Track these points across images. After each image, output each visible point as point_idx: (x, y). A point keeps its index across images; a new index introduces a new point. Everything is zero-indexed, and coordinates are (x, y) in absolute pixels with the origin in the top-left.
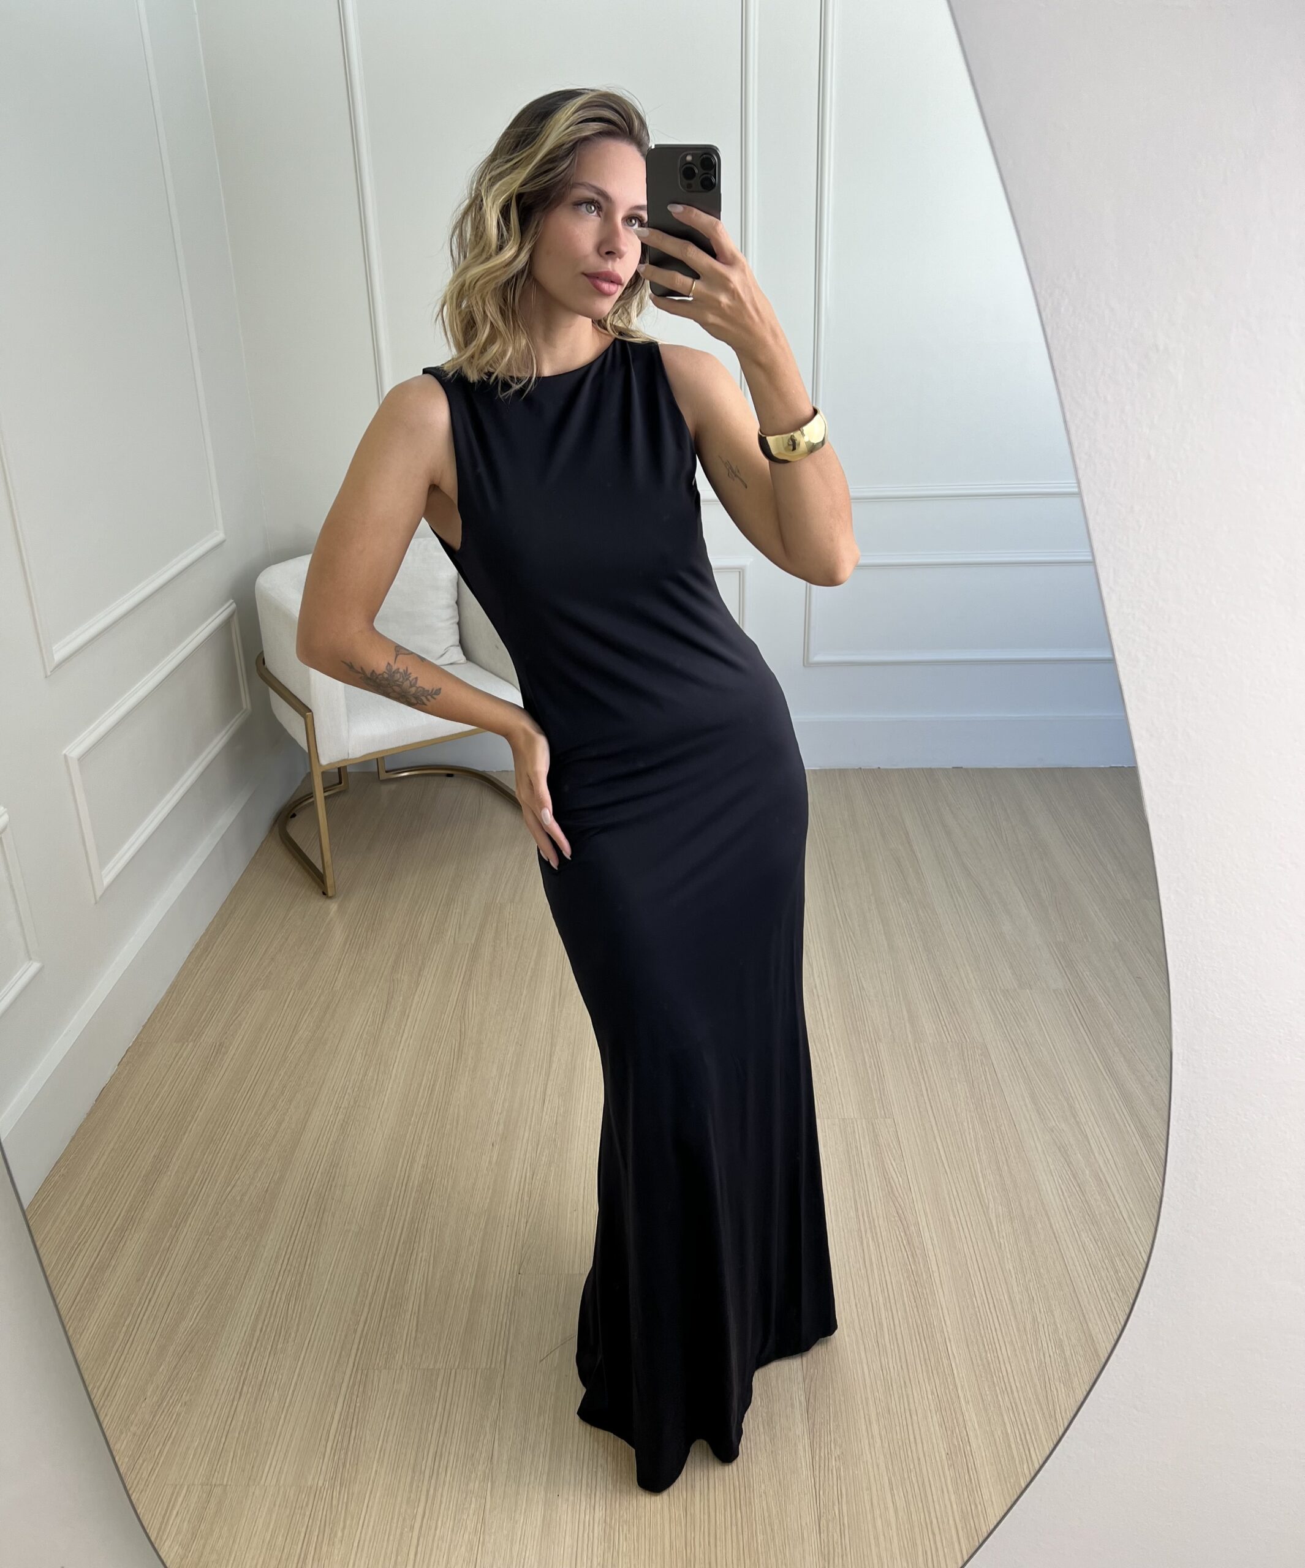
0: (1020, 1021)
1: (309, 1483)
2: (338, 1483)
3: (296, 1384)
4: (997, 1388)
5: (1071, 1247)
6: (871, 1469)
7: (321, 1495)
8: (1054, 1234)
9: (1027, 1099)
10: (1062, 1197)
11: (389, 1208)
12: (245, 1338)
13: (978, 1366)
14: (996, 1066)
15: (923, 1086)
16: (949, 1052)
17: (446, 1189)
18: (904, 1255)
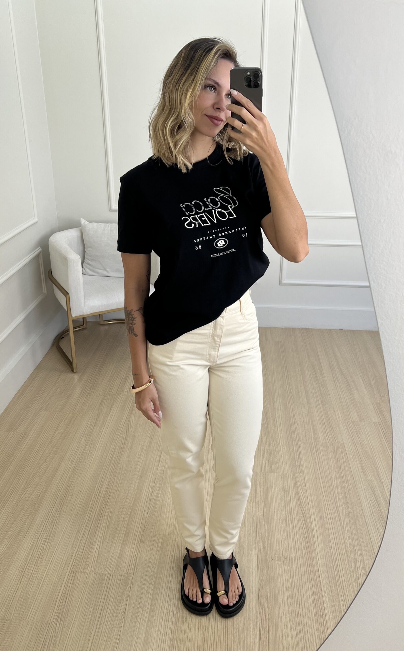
0: (359, 435)
1: (47, 620)
2: (59, 620)
3: (45, 578)
4: (338, 587)
5: (372, 529)
6: (283, 620)
7: (51, 625)
8: (366, 524)
9: (359, 468)
10: (371, 508)
11: (90, 505)
12: (25, 558)
13: (331, 577)
14: (347, 453)
15: (317, 461)
16: (328, 447)
17: (115, 498)
18: (303, 531)
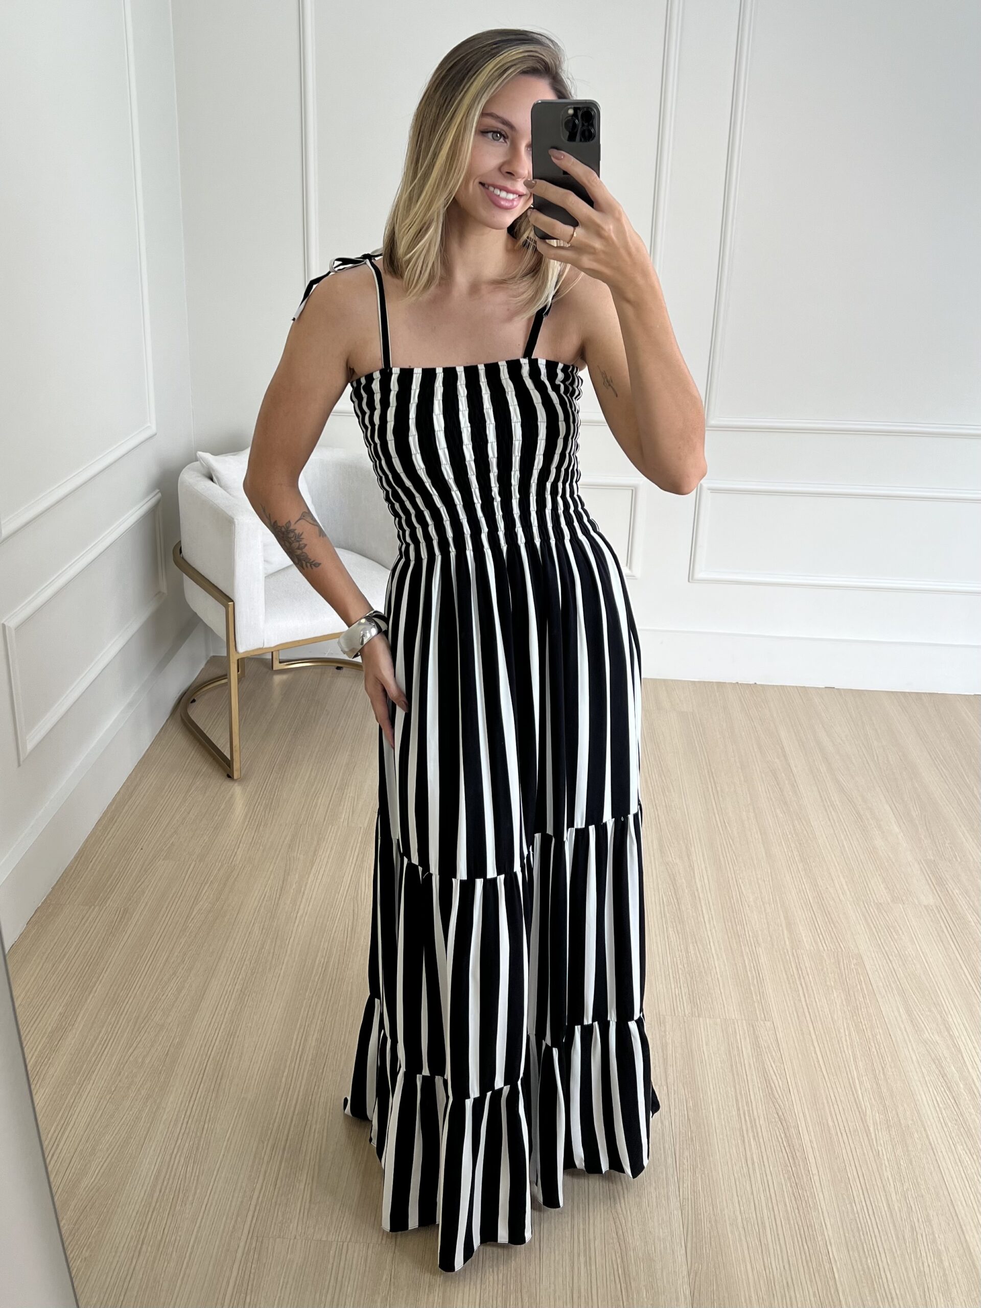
0: (894, 934)
3: (193, 1246)
5: (946, 1157)
8: (931, 1144)
9: (901, 1010)
10: (937, 1108)
11: (284, 1080)
12: (145, 1198)
13: (859, 1271)
14: (872, 979)
15: (801, 992)
16: (825, 961)
18: (784, 1157)
